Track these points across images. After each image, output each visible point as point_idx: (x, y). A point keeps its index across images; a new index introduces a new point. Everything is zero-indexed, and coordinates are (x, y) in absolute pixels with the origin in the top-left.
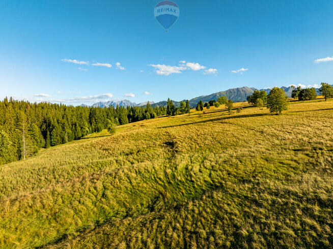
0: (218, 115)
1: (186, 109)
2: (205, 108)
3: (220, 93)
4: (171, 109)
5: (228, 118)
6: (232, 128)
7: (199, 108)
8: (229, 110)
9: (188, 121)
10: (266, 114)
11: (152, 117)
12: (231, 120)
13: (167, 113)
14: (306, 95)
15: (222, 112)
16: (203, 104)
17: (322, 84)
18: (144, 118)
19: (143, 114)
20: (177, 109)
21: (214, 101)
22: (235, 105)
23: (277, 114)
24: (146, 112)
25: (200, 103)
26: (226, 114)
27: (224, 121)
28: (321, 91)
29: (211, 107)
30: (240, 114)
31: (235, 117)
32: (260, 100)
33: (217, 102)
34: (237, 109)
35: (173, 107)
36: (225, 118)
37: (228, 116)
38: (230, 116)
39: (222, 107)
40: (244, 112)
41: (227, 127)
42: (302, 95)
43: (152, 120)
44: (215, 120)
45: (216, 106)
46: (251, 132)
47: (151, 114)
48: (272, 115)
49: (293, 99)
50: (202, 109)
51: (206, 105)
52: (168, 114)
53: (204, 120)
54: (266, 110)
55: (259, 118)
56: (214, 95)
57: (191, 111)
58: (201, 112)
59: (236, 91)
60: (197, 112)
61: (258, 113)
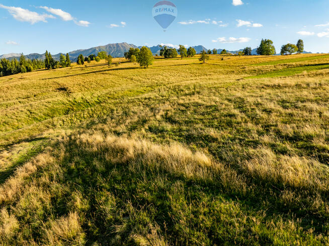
0: (98, 69)
1: (67, 63)
2: (86, 63)
3: (99, 47)
4: (50, 62)
5: (108, 70)
6: (111, 77)
7: (80, 62)
8: (108, 64)
9: (71, 73)
10: (137, 68)
11: (29, 70)
12: (110, 72)
13: (46, 66)
14: (169, 54)
15: (103, 66)
16: (84, 57)
17: (180, 46)
18: (19, 71)
19: (17, 67)
20: (57, 62)
21: (94, 56)
22: (114, 60)
23: (145, 68)
24: (21, 64)
25: (81, 57)
26: (106, 67)
27: (104, 72)
28: (179, 51)
29: (91, 61)
30: (117, 67)
31: (114, 70)
32: (134, 57)
33: (97, 57)
34: (116, 64)
35: (52, 61)
36: (105, 71)
37: (108, 69)
38: (110, 69)
39: (103, 61)
40: (120, 66)
41: (107, 76)
42: (167, 53)
43: (29, 73)
44: (97, 72)
45: (97, 60)
46: (125, 79)
47: (27, 67)
48: (141, 68)
49: (161, 57)
50: (83, 63)
51: (86, 59)
52: (48, 67)
53: (87, 72)
54: (138, 65)
55: (132, 70)
56: (94, 50)
57: (72, 64)
58: (81, 66)
59: (115, 46)
60: (78, 66)
61: (132, 67)
